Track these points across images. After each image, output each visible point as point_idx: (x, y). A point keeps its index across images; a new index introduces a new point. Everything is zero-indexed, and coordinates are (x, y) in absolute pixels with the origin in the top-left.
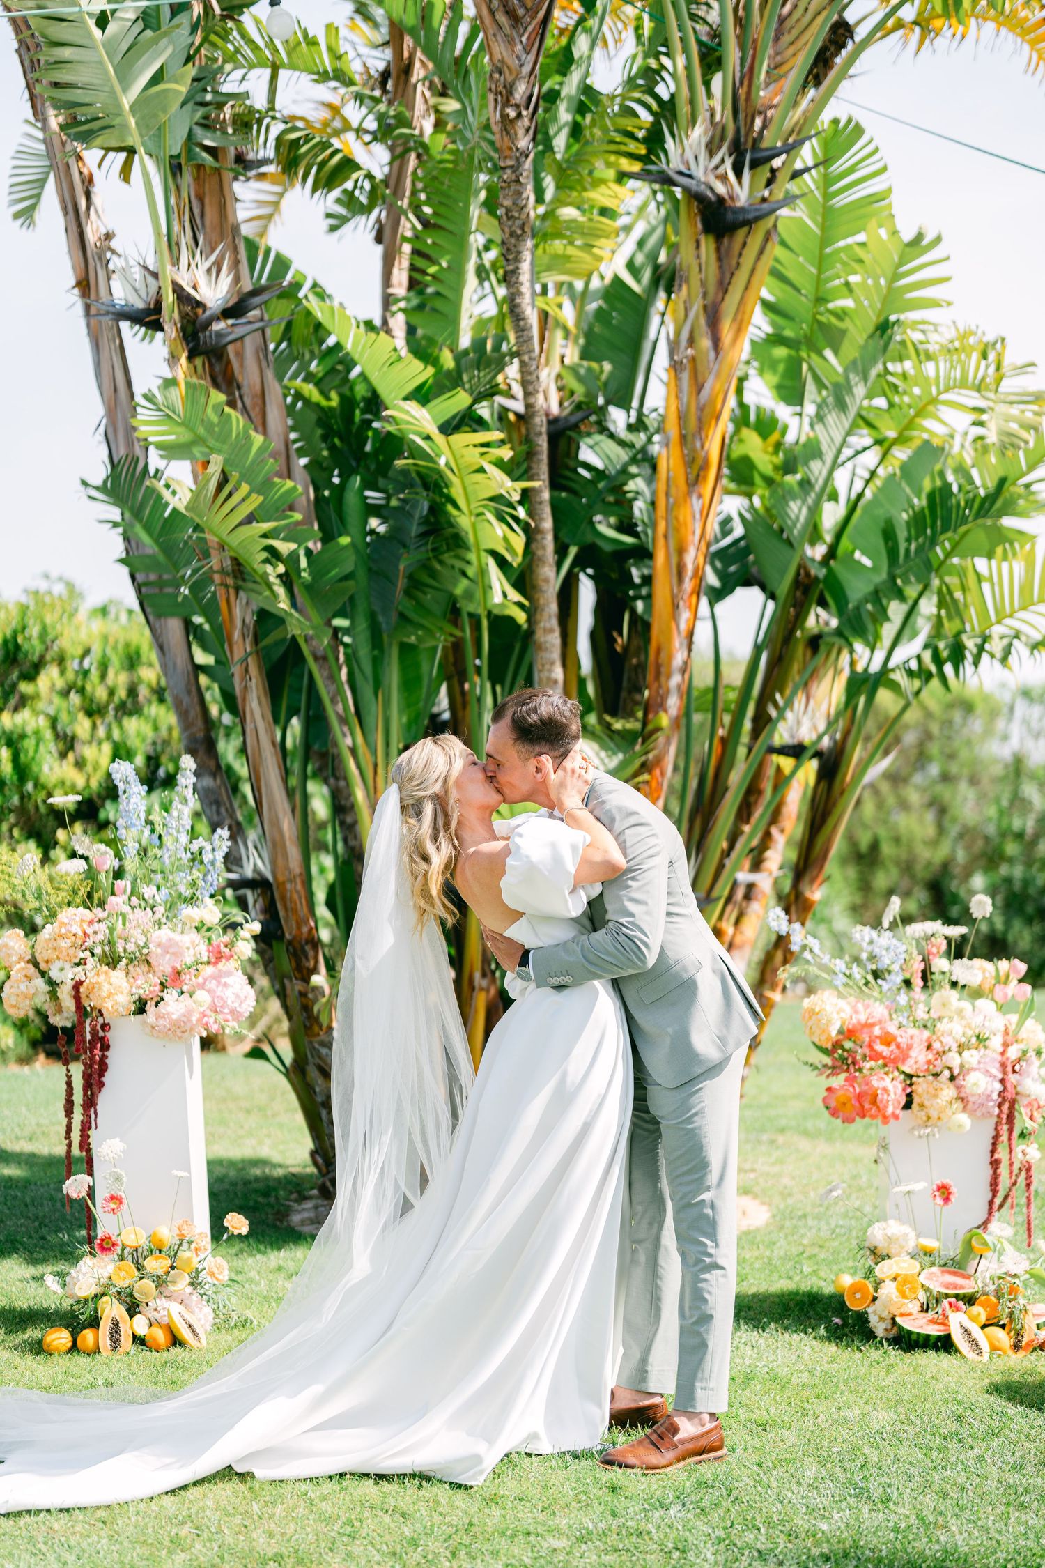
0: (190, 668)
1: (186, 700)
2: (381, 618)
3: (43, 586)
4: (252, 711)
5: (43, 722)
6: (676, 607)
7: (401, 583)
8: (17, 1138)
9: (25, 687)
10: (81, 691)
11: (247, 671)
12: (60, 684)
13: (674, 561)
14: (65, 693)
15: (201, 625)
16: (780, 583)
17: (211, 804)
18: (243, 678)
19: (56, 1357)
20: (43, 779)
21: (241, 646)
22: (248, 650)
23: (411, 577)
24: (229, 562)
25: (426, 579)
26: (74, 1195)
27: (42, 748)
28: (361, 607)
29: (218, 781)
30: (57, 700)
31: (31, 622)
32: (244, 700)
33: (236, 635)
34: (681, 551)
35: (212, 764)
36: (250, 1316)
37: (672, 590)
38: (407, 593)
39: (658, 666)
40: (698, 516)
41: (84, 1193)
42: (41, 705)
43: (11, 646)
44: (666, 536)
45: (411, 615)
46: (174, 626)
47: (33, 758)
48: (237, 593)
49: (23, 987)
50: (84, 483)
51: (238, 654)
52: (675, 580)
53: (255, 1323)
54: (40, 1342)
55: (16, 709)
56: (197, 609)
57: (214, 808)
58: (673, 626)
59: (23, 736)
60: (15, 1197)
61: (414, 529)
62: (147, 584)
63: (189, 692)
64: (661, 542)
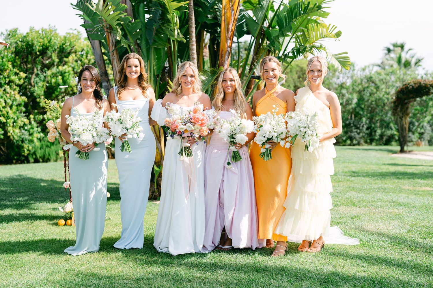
0: (101, 54)
1: (100, 62)
2: (149, 41)
3: (71, 31)
4: (115, 65)
5: (70, 69)
6: (227, 39)
7: (154, 32)
8: (60, 178)
9: (65, 59)
10: (81, 60)
11: (113, 54)
12: (75, 58)
13: (227, 27)
14: (76, 61)
15: (103, 42)
16: (255, 33)
17: (106, 89)
18: (112, 56)
19: (61, 226)
20: (71, 84)
21: (112, 48)
22: (114, 49)
23: (157, 30)
24: (108, 25)
25: (160, 31)
26: (66, 187)
27: (70, 76)
28: (144, 38)
29: (108, 84)
30: (75, 63)
31: (67, 41)
32: (113, 62)
33: (110, 45)
34: (228, 24)
35: (107, 79)
36: (111, 217)
37: (226, 35)
38: (156, 34)
39: (222, 55)
40: (233, 15)
41: (68, 186)
42: (70, 64)
43: (62, 48)
44: (224, 21)
45: (157, 40)
46: (97, 42)
47: (68, 79)
48: (111, 34)
49: (53, 135)
50: (72, 4)
51: (111, 50)
52: (226, 32)
53: (112, 219)
54: (57, 223)
55: (64, 65)
56: (103, 38)
57: (107, 90)
58: (226, 44)
59: (65, 73)
60: (57, 191)
61: (158, 18)
62: (89, 31)
63: (101, 60)
64: (223, 22)
